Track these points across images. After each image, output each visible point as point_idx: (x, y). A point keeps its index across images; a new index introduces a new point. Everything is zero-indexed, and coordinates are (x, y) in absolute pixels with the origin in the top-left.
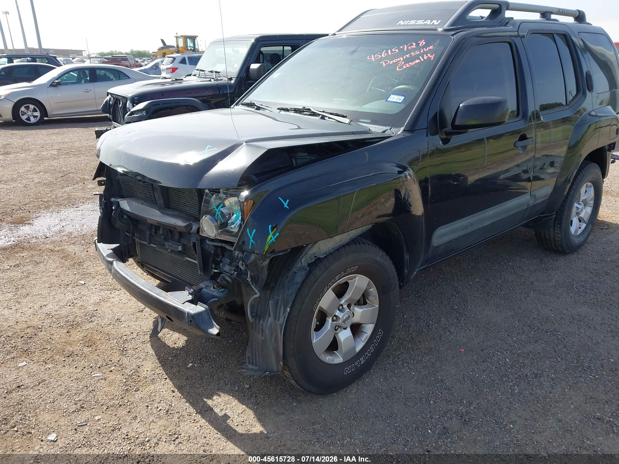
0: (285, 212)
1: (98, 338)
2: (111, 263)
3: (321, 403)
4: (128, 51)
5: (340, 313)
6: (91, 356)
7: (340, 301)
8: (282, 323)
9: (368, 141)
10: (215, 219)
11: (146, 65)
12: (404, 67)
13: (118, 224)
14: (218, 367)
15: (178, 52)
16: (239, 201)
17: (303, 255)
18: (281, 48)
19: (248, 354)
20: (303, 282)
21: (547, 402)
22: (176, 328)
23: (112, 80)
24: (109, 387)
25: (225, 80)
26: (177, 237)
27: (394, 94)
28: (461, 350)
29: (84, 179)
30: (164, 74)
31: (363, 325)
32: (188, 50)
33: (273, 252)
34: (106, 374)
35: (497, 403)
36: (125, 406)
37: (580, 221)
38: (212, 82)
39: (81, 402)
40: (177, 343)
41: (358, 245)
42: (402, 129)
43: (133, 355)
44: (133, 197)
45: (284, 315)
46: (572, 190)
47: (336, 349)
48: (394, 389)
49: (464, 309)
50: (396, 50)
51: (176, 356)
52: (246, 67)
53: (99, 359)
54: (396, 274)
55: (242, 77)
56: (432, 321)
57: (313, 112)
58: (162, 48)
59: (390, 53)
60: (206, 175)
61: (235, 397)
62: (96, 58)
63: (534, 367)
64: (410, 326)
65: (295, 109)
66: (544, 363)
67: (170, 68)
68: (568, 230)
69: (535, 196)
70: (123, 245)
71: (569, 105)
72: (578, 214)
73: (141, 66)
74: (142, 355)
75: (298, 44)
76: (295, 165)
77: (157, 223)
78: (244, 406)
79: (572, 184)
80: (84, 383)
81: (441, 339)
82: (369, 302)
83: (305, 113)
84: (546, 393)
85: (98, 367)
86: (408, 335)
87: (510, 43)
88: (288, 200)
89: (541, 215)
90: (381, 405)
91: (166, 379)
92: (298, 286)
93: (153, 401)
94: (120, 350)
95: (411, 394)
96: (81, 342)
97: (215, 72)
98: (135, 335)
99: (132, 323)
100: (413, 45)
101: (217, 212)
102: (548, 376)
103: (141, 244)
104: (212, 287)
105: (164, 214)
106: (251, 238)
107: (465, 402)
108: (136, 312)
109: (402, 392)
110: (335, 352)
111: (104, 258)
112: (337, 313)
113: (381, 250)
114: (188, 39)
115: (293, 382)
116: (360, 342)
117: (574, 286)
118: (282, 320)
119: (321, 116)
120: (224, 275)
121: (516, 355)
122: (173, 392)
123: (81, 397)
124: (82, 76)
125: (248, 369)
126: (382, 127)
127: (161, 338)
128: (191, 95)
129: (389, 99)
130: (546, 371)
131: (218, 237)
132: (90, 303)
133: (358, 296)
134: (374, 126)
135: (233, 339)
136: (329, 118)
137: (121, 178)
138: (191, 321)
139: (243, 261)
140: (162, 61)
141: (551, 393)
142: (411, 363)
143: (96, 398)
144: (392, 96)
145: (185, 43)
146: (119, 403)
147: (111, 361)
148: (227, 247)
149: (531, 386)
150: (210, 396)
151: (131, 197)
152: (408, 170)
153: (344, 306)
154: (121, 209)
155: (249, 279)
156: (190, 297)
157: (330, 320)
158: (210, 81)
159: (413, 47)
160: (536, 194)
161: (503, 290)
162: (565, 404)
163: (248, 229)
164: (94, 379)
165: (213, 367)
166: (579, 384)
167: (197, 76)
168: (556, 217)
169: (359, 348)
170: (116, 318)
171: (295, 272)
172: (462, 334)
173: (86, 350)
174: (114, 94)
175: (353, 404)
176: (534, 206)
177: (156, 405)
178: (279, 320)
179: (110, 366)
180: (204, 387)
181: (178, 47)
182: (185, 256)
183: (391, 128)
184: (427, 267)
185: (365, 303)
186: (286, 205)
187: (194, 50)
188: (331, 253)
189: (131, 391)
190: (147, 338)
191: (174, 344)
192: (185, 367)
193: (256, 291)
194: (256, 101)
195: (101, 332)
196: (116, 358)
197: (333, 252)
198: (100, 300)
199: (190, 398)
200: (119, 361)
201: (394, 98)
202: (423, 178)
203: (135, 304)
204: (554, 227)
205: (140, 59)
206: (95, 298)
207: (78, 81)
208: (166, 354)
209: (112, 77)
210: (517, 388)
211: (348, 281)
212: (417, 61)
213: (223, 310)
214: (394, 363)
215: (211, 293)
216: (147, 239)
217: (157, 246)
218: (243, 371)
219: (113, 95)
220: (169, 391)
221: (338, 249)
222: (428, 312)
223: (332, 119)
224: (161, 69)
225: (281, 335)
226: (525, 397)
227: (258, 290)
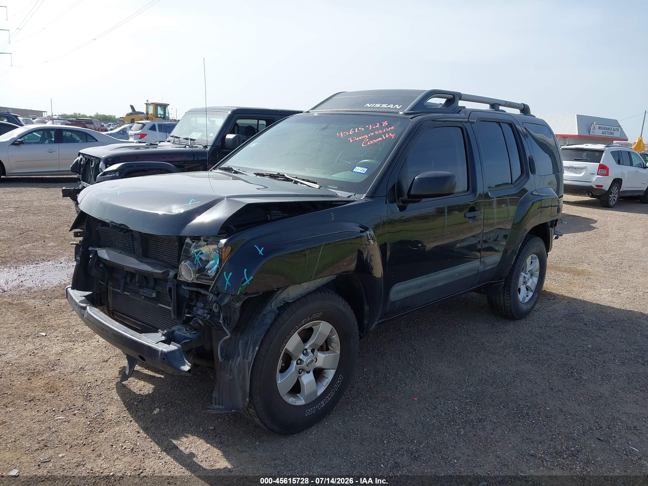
0: (259, 258)
1: (61, 385)
2: (85, 308)
3: (282, 442)
4: (93, 115)
5: (304, 356)
6: (54, 401)
7: (305, 346)
8: (250, 361)
9: (335, 203)
10: (194, 264)
11: (111, 130)
12: (369, 143)
13: (94, 272)
14: (183, 411)
15: (147, 119)
16: (218, 247)
17: (273, 299)
18: (254, 122)
19: (215, 395)
20: (272, 324)
21: (488, 441)
22: (141, 376)
23: (78, 142)
24: (73, 429)
25: (200, 148)
26: (152, 283)
27: (358, 166)
28: (414, 399)
29: (45, 237)
30: (131, 139)
31: (325, 370)
32: (158, 117)
33: (246, 294)
34: (69, 417)
35: (444, 443)
36: (89, 445)
37: (527, 290)
38: (187, 149)
39: (44, 442)
40: (142, 390)
41: (323, 293)
42: (365, 195)
43: (97, 401)
44: (111, 247)
45: (253, 354)
46: (518, 260)
47: (299, 392)
48: (351, 431)
49: (419, 364)
50: (362, 129)
51: (141, 401)
52: (221, 137)
53: (62, 403)
54: (356, 323)
55: (217, 146)
56: (389, 374)
57: (286, 178)
58: (131, 114)
59: (356, 131)
60: (189, 224)
61: (200, 437)
62: (58, 119)
63: (479, 414)
64: (369, 378)
65: (270, 174)
66: (488, 410)
67: (138, 134)
68: (516, 298)
69: (485, 263)
70: (96, 293)
71: (514, 184)
72: (525, 283)
73: (106, 130)
74: (107, 400)
75: (273, 119)
76: (269, 219)
77: (135, 270)
78: (208, 445)
79: (519, 254)
80: (47, 425)
81: (397, 389)
82: (331, 349)
83: (280, 178)
84: (488, 435)
85: (61, 410)
86: (367, 385)
87: (461, 128)
88: (263, 248)
89: (491, 282)
90: (339, 445)
91: (131, 421)
92: (268, 326)
93: (118, 441)
94: (84, 395)
95: (367, 435)
96: (43, 388)
97: (190, 139)
98: (99, 383)
99: (96, 372)
100: (377, 125)
101: (197, 258)
102: (491, 421)
103: (113, 292)
104: (185, 330)
105: (142, 262)
106: (227, 280)
107: (415, 442)
108: (100, 362)
109: (359, 434)
110: (298, 395)
111: (76, 304)
112: (302, 356)
113: (344, 300)
114: (159, 107)
115: (257, 420)
116: (322, 386)
117: (520, 347)
118: (251, 358)
119: (294, 181)
120: (196, 318)
121: (464, 404)
122: (138, 432)
123: (44, 437)
124: (46, 136)
125: (214, 409)
126: (347, 193)
127: (126, 385)
128: (166, 160)
129: (354, 170)
130: (489, 417)
131: (195, 281)
132: (52, 353)
133: (321, 342)
134: (340, 192)
135: (198, 387)
136: (301, 183)
137: (101, 229)
138: (164, 359)
139: (218, 303)
140: (131, 127)
141: (492, 434)
142: (368, 409)
143: (59, 438)
144: (356, 167)
145: (156, 110)
146: (83, 443)
147: (75, 406)
148: (203, 291)
149: (475, 428)
150: (175, 436)
151: (108, 247)
152: (370, 230)
153: (308, 351)
154: (98, 257)
155: (221, 321)
156: (163, 338)
157: (295, 363)
158: (185, 147)
159: (377, 126)
160: (485, 261)
161: (456, 349)
162: (504, 444)
163: (225, 273)
164: (57, 422)
165: (178, 411)
166: (518, 428)
167: (171, 142)
168: (505, 284)
169: (320, 392)
170: (80, 367)
171: (265, 315)
172: (416, 386)
173: (48, 396)
174: (86, 154)
175: (312, 444)
176: (485, 272)
177: (120, 445)
178: (247, 359)
179: (73, 410)
180: (169, 428)
181: (147, 113)
182: (159, 302)
183: (355, 194)
184: (385, 321)
185: (328, 349)
186: (261, 252)
187: (165, 117)
188: (299, 299)
189: (95, 433)
190: (113, 385)
191: (139, 391)
192: (150, 411)
193: (227, 332)
194: (234, 166)
195: (64, 379)
196: (79, 402)
197: (300, 298)
198: (63, 350)
199: (155, 438)
200: (82, 406)
201: (358, 169)
202: (383, 243)
203: (100, 355)
204: (504, 293)
205: (106, 123)
206: (57, 349)
207: (42, 141)
208: (132, 399)
209: (78, 139)
210: (463, 430)
211: (313, 327)
212: (380, 139)
213: (191, 357)
214: (353, 409)
215: (183, 334)
216: (121, 287)
217: (131, 294)
218: (209, 412)
219: (85, 156)
220: (134, 432)
221: (305, 296)
222: (387, 367)
223: (304, 184)
224: (129, 134)
225: (249, 373)
226: (469, 437)
227: (230, 332)
